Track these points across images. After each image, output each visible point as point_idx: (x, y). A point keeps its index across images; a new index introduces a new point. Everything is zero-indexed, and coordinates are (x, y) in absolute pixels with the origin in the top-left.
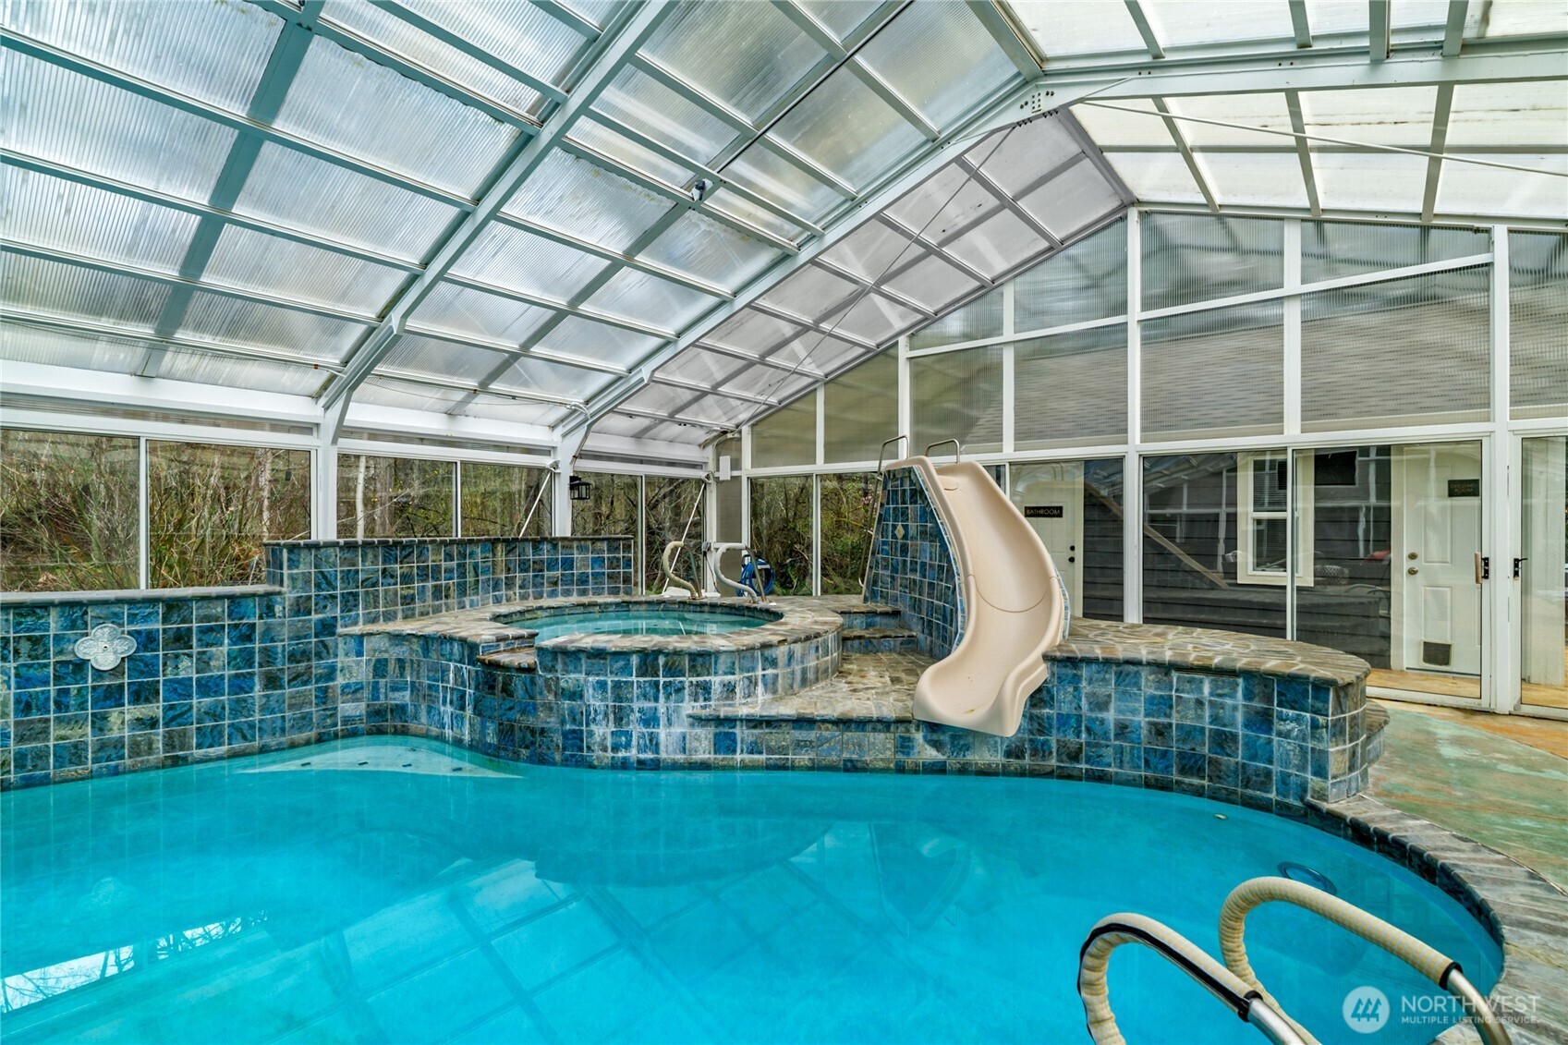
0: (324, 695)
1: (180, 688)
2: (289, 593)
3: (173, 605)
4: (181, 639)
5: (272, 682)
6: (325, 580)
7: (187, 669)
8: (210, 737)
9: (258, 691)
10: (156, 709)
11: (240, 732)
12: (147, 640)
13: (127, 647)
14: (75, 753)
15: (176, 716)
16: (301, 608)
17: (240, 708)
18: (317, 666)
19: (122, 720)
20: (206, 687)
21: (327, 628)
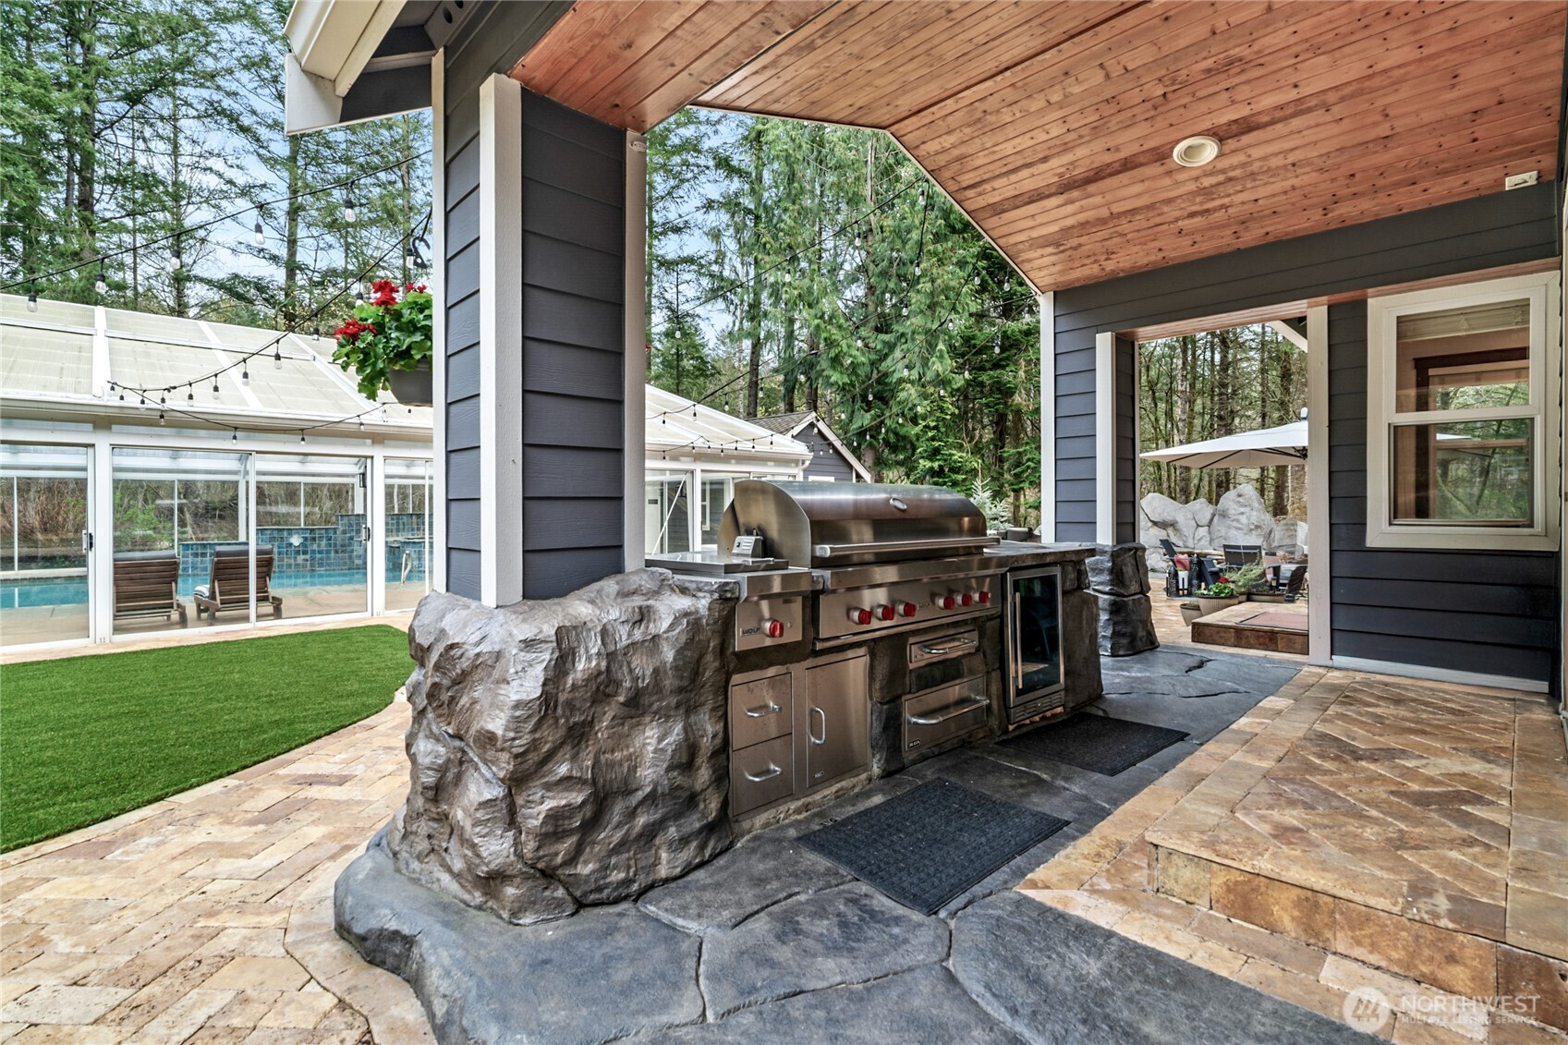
0: (350, 557)
1: (313, 552)
2: (341, 528)
3: (312, 530)
4: (314, 539)
5: (336, 552)
6: (350, 525)
7: (315, 547)
8: (321, 565)
9: (333, 554)
10: (308, 557)
11: (328, 565)
12: (306, 539)
13: (301, 540)
14: (289, 566)
15: (313, 559)
16: (344, 532)
17: (328, 558)
18: (349, 549)
19: (301, 558)
20: (320, 552)
21: (351, 538)
